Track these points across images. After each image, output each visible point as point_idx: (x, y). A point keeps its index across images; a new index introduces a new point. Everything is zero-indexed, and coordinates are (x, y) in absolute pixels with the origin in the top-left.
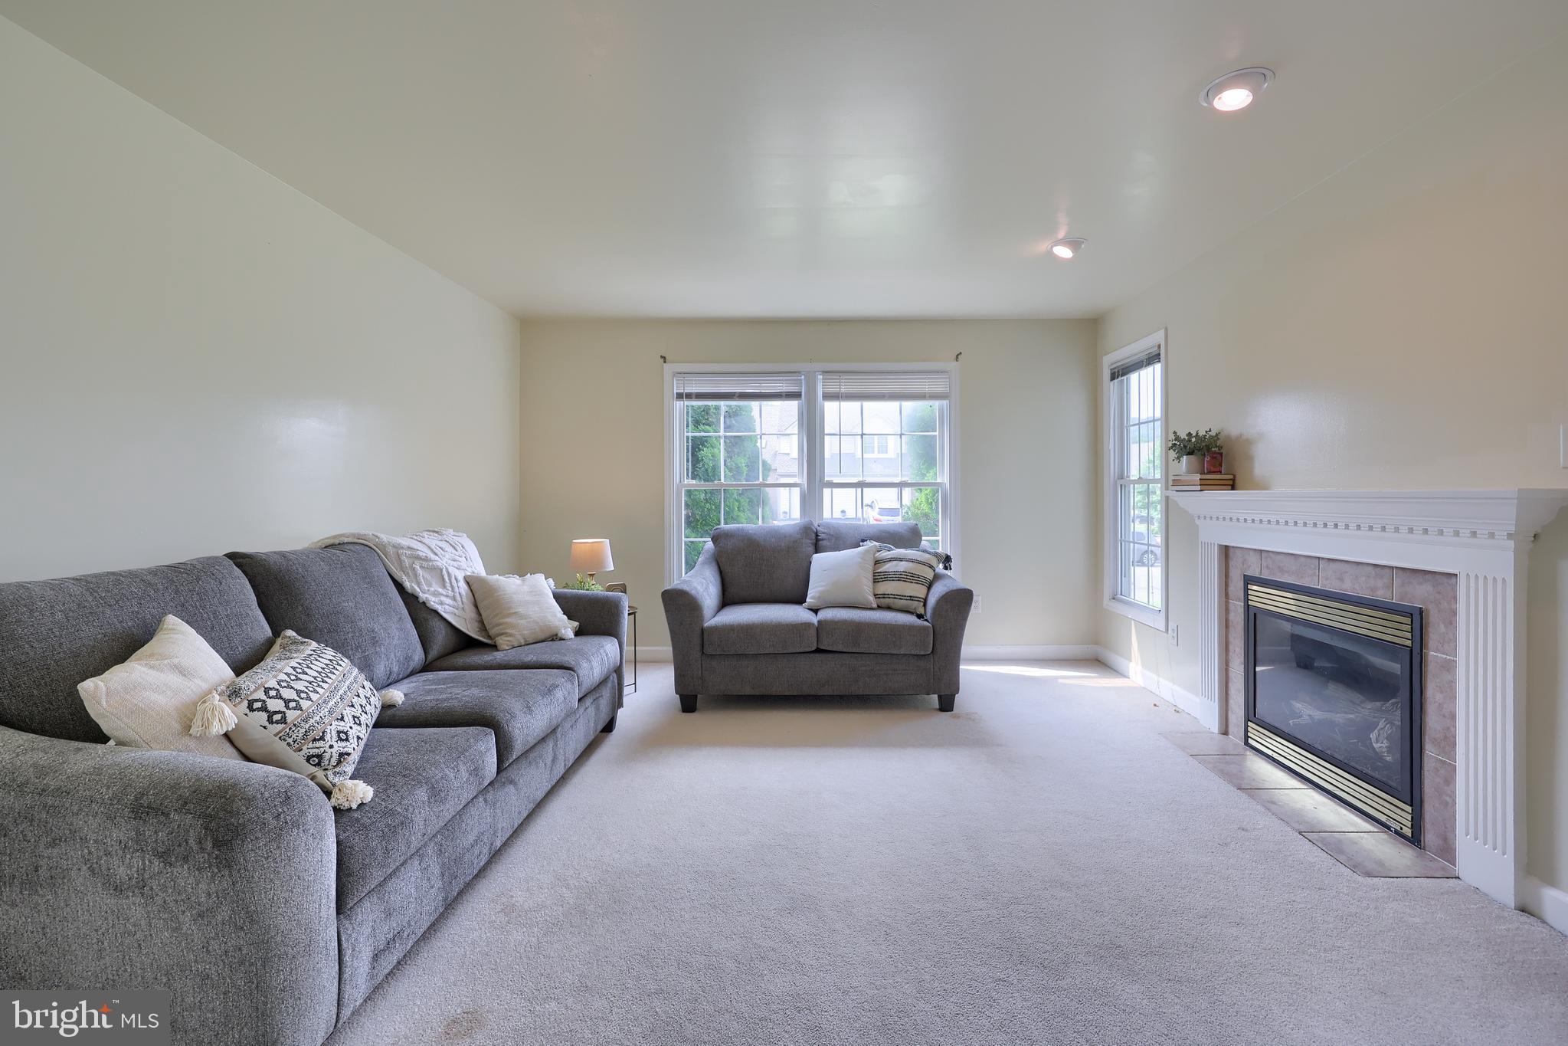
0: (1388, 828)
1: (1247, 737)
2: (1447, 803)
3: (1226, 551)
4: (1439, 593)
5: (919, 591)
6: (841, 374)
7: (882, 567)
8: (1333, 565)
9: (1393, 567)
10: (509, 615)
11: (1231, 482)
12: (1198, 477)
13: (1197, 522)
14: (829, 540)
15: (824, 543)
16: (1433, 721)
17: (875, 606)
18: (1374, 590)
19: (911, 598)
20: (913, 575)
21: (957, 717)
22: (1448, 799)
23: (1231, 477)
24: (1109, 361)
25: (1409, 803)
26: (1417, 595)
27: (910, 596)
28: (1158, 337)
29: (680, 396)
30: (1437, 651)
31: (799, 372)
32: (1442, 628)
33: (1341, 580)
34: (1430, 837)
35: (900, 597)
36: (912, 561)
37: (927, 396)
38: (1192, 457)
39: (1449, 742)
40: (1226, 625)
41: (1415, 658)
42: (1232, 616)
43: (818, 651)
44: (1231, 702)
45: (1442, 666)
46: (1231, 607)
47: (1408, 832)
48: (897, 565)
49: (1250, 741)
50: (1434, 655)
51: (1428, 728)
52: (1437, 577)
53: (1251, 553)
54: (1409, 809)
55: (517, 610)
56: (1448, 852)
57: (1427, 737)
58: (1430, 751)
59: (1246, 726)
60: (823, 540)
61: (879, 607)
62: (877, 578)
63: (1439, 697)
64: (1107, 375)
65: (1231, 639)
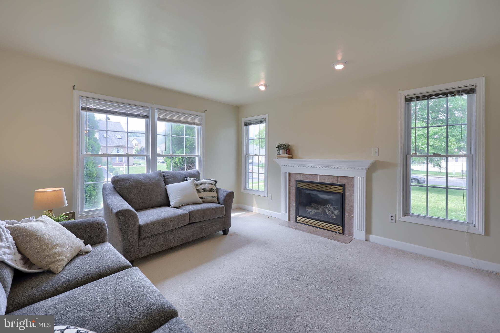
0: (337, 232)
1: (296, 220)
2: (350, 224)
3: (290, 174)
4: (348, 181)
5: (215, 194)
6: (165, 111)
7: (198, 187)
8: (322, 176)
9: (337, 176)
10: (54, 247)
11: (292, 157)
12: (287, 155)
13: (281, 167)
14: (171, 178)
15: (170, 180)
16: (347, 208)
17: (202, 202)
18: (333, 181)
19: (213, 197)
20: (211, 189)
21: (232, 235)
22: (350, 223)
23: (292, 155)
24: (243, 120)
25: (342, 226)
26: (343, 182)
27: (212, 197)
28: (266, 116)
29: (84, 109)
30: (348, 193)
31: (148, 107)
32: (349, 188)
33: (324, 180)
34: (346, 232)
35: (209, 197)
36: (209, 184)
37: (195, 124)
38: (283, 150)
39: (351, 211)
40: (290, 193)
41: (343, 195)
42: (291, 191)
43: (190, 224)
44: (291, 212)
45: (349, 196)
46: (291, 188)
47: (342, 232)
48: (204, 186)
49: (297, 221)
50: (347, 194)
51: (346, 209)
52: (348, 178)
53: (298, 174)
54: (342, 227)
55: (57, 243)
56: (351, 234)
57: (346, 211)
58: (347, 214)
59: (296, 218)
60: (168, 178)
61: (204, 202)
62: (199, 191)
63: (348, 202)
64: (243, 124)
65: (291, 196)
